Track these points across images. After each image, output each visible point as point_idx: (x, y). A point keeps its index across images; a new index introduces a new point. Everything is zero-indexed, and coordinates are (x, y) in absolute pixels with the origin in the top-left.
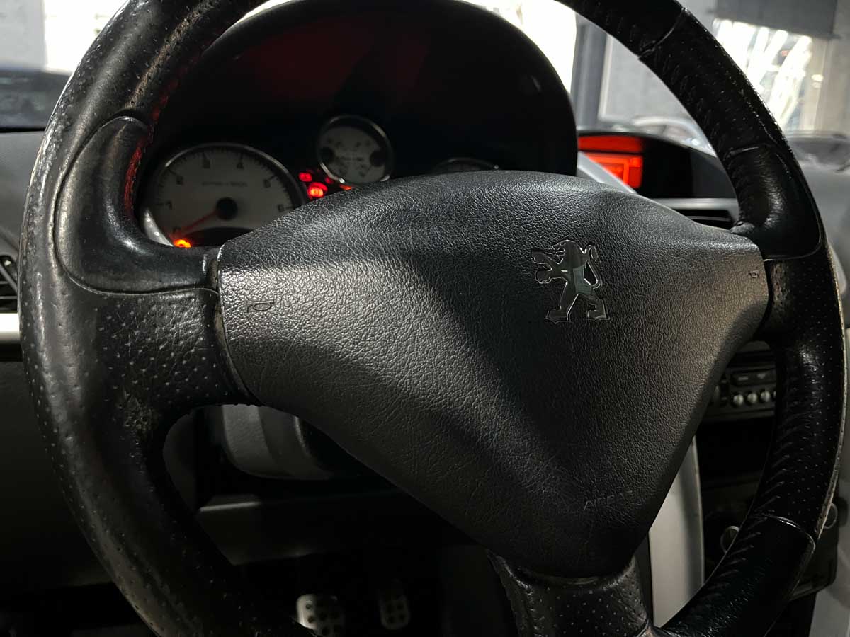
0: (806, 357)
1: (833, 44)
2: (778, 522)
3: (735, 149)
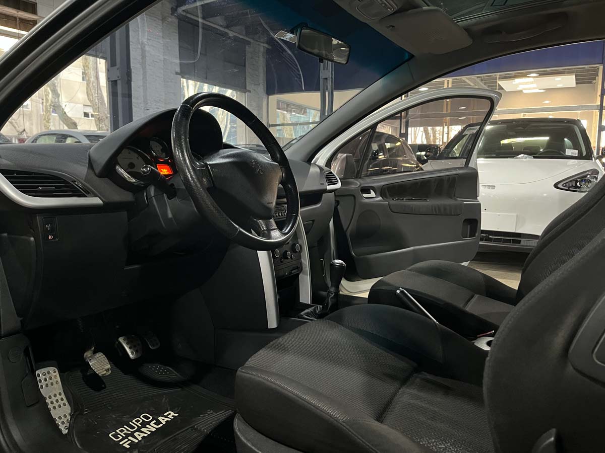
0: (290, 187)
1: (247, 94)
3: (269, 145)
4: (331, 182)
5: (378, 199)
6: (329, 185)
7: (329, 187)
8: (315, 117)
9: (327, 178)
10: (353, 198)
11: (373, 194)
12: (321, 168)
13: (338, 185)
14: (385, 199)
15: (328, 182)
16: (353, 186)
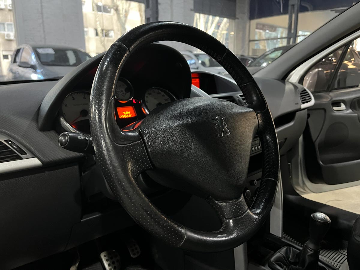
0: (268, 137)
1: (236, 20)
2: (269, 179)
3: (243, 84)
4: (305, 100)
5: (348, 112)
6: (303, 103)
7: (303, 106)
8: (282, 33)
9: (301, 96)
10: (323, 111)
11: (343, 107)
12: (295, 87)
13: (312, 103)
14: (354, 110)
15: (303, 101)
16: (325, 100)
